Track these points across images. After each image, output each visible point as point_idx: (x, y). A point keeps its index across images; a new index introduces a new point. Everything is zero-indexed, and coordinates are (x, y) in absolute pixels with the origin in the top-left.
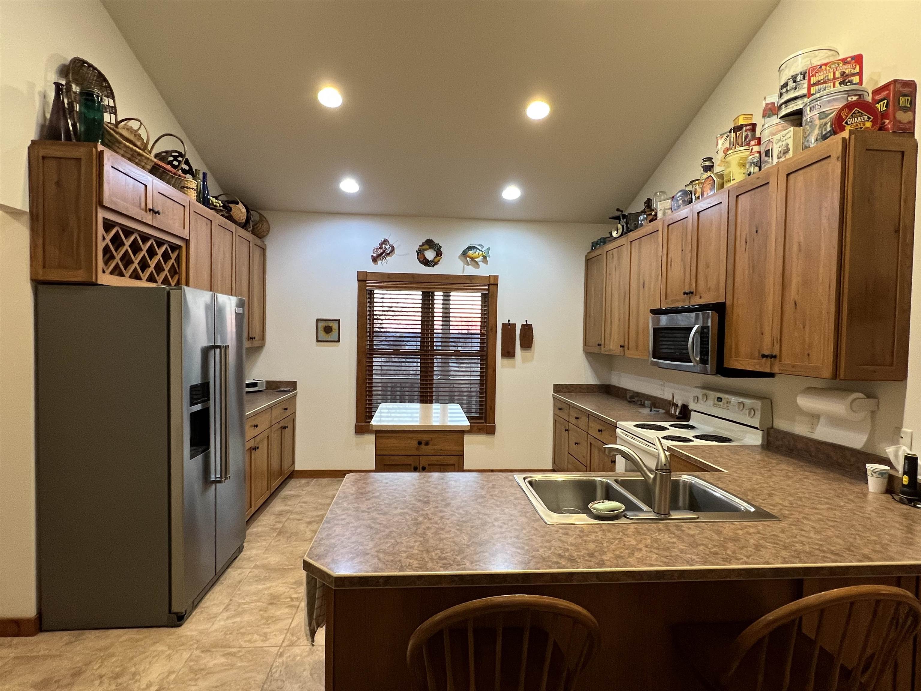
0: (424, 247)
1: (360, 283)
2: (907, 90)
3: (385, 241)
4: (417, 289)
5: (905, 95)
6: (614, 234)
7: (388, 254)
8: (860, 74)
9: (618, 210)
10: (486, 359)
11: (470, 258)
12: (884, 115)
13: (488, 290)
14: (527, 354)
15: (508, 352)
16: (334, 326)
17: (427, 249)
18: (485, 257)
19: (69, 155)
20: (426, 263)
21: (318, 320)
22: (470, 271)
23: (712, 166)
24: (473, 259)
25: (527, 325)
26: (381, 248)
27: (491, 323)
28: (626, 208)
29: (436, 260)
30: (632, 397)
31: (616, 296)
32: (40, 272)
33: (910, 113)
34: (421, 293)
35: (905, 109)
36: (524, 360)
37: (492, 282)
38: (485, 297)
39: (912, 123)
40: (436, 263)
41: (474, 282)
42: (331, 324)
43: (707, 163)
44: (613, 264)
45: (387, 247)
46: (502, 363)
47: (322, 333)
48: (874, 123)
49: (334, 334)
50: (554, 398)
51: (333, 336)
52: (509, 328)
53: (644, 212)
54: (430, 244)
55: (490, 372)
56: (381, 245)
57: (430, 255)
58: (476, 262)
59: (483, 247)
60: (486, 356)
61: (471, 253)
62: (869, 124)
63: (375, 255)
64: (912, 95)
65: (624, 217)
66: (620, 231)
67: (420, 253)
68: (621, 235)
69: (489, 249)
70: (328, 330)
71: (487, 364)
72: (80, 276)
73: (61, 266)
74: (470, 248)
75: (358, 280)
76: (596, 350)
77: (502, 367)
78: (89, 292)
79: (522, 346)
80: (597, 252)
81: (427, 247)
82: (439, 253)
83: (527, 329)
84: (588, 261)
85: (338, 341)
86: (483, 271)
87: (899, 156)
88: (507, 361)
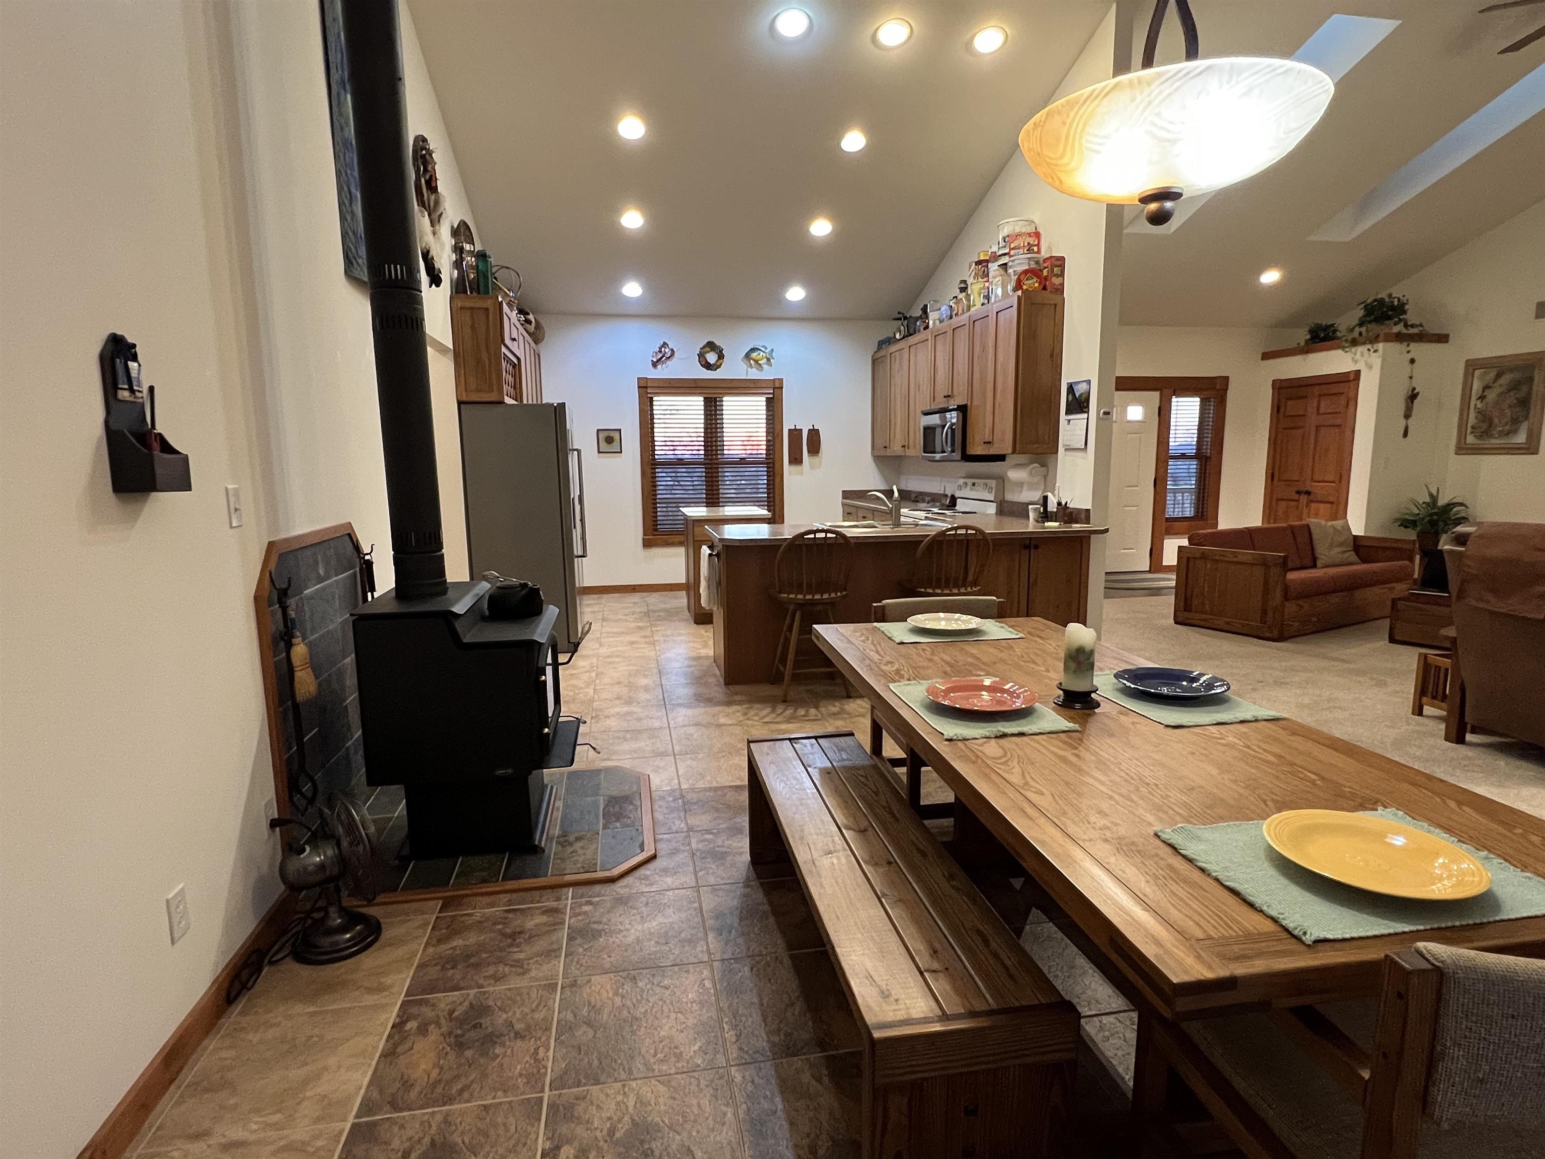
0: (705, 350)
1: (641, 390)
2: (1059, 263)
3: (665, 345)
4: (699, 394)
5: (1056, 266)
6: (898, 336)
7: (668, 358)
8: (1038, 245)
9: (899, 313)
10: (773, 467)
11: (754, 360)
12: (1046, 278)
13: (773, 394)
14: (815, 459)
15: (796, 459)
16: (616, 436)
17: (708, 352)
18: (768, 360)
19: (478, 305)
20: (708, 366)
21: (598, 431)
22: (754, 374)
23: (967, 288)
24: (756, 361)
25: (814, 429)
26: (660, 352)
27: (777, 428)
28: (908, 311)
29: (718, 364)
30: (916, 497)
31: (898, 397)
32: (464, 394)
33: (1061, 279)
34: (702, 399)
35: (1057, 276)
36: (812, 467)
37: (777, 385)
38: (769, 401)
39: (1062, 285)
40: (719, 366)
41: (758, 385)
42: (612, 434)
43: (963, 285)
44: (896, 366)
45: (667, 350)
46: (789, 471)
47: (603, 444)
48: (1040, 283)
49: (616, 443)
50: (843, 504)
51: (615, 447)
52: (795, 434)
53: (921, 317)
54: (711, 346)
55: (777, 480)
56: (660, 348)
57: (712, 358)
58: (760, 365)
59: (766, 348)
60: (773, 463)
61: (754, 355)
62: (1036, 285)
63: (655, 360)
64: (1062, 266)
65: (905, 318)
66: (903, 333)
67: (701, 356)
68: (903, 338)
69: (772, 350)
70: (609, 440)
71: (773, 471)
72: (493, 397)
73: (478, 390)
74: (753, 350)
75: (639, 387)
76: (882, 453)
77: (790, 474)
78: (499, 409)
79: (809, 452)
80: (882, 353)
81: (708, 349)
82: (721, 356)
83: (814, 435)
84: (874, 361)
85: (621, 452)
86: (767, 374)
87: (1053, 307)
88: (795, 468)
